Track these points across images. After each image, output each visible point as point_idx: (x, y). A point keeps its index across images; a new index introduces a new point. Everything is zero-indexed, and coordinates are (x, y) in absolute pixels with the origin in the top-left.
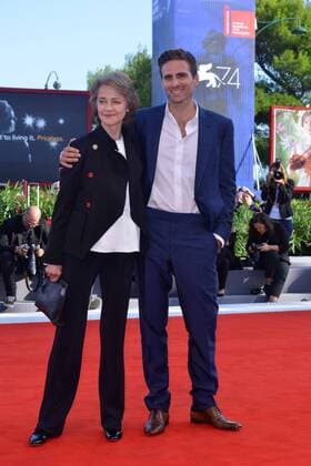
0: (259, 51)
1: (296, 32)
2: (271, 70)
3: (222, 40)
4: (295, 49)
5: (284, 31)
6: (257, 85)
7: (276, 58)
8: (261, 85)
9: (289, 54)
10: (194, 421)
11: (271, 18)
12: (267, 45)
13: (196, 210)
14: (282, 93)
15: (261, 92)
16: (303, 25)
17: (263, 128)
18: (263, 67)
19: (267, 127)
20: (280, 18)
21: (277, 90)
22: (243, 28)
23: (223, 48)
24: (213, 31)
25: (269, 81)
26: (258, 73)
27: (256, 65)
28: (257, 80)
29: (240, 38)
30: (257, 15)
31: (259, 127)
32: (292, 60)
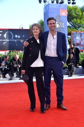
0: (68, 19)
1: (76, 14)
2: (71, 23)
3: (59, 16)
4: (76, 18)
5: (74, 14)
6: (68, 27)
7: (72, 20)
8: (69, 27)
9: (75, 19)
10: (58, 107)
11: (71, 11)
12: (70, 18)
13: (57, 56)
14: (74, 28)
15: (69, 28)
16: (78, 13)
17: (69, 36)
18: (69, 23)
19: (70, 36)
20: (73, 11)
21: (72, 28)
22: (64, 14)
23: (60, 18)
24: (57, 15)
25: (71, 26)
26: (68, 24)
27: (68, 22)
28: (68, 26)
29: (64, 16)
30: (67, 10)
31: (68, 36)
32: (76, 20)
